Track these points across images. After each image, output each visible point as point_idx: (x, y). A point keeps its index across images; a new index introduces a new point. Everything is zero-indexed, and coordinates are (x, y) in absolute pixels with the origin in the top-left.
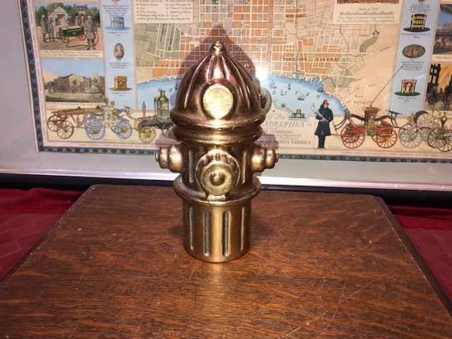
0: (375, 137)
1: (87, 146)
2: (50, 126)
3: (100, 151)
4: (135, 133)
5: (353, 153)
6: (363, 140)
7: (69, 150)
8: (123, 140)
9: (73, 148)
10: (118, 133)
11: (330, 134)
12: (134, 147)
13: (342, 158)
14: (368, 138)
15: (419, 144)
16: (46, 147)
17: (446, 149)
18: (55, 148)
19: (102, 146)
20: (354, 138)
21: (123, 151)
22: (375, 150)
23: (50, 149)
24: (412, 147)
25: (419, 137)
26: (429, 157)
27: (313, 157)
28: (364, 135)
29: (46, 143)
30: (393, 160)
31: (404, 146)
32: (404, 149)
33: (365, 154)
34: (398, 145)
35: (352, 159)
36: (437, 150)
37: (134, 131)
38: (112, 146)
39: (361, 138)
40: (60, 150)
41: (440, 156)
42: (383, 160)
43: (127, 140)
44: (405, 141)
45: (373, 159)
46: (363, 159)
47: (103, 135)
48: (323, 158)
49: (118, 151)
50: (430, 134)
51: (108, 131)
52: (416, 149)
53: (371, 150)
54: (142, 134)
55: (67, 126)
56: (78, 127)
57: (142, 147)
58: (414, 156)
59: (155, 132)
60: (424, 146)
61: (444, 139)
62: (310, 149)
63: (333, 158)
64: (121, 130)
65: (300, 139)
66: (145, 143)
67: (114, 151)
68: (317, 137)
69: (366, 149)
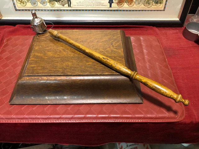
0: (127, 3)
1: (32, 9)
2: (18, 2)
3: (37, 10)
4: (48, 4)
5: (121, 9)
6: (124, 4)
7: (26, 10)
8: (44, 6)
9: (27, 9)
10: (42, 4)
11: (113, 3)
12: (48, 9)
13: (117, 10)
14: (125, 4)
15: (141, 5)
16: (18, 9)
17: (149, 7)
18: (21, 9)
19: (37, 8)
20: (121, 4)
21: (45, 10)
22: (128, 8)
23: (19, 10)
24: (139, 6)
25: (141, 3)
26: (144, 9)
27: (108, 10)
28: (124, 3)
29: (17, 8)
30: (133, 11)
31: (136, 6)
32: (137, 7)
33: (124, 9)
34: (135, 6)
35: (120, 10)
36: (146, 7)
37: (48, 3)
38: (41, 9)
39: (123, 4)
40: (23, 10)
41: (147, 9)
42: (130, 11)
43: (46, 6)
44: (137, 4)
45: (127, 11)
46: (124, 11)
47: (37, 5)
48: (111, 10)
49: (43, 10)
50: (145, 2)
51: (39, 3)
52: (140, 7)
53: (126, 8)
54: (51, 4)
55: (24, 2)
56: (28, 2)
57: (51, 9)
58: (139, 9)
59: (55, 3)
60: (143, 6)
61: (149, 3)
62: (107, 8)
63: (114, 10)
64: (43, 3)
65: (104, 4)
66: (52, 7)
67: (42, 10)
68: (109, 4)
69: (125, 7)
